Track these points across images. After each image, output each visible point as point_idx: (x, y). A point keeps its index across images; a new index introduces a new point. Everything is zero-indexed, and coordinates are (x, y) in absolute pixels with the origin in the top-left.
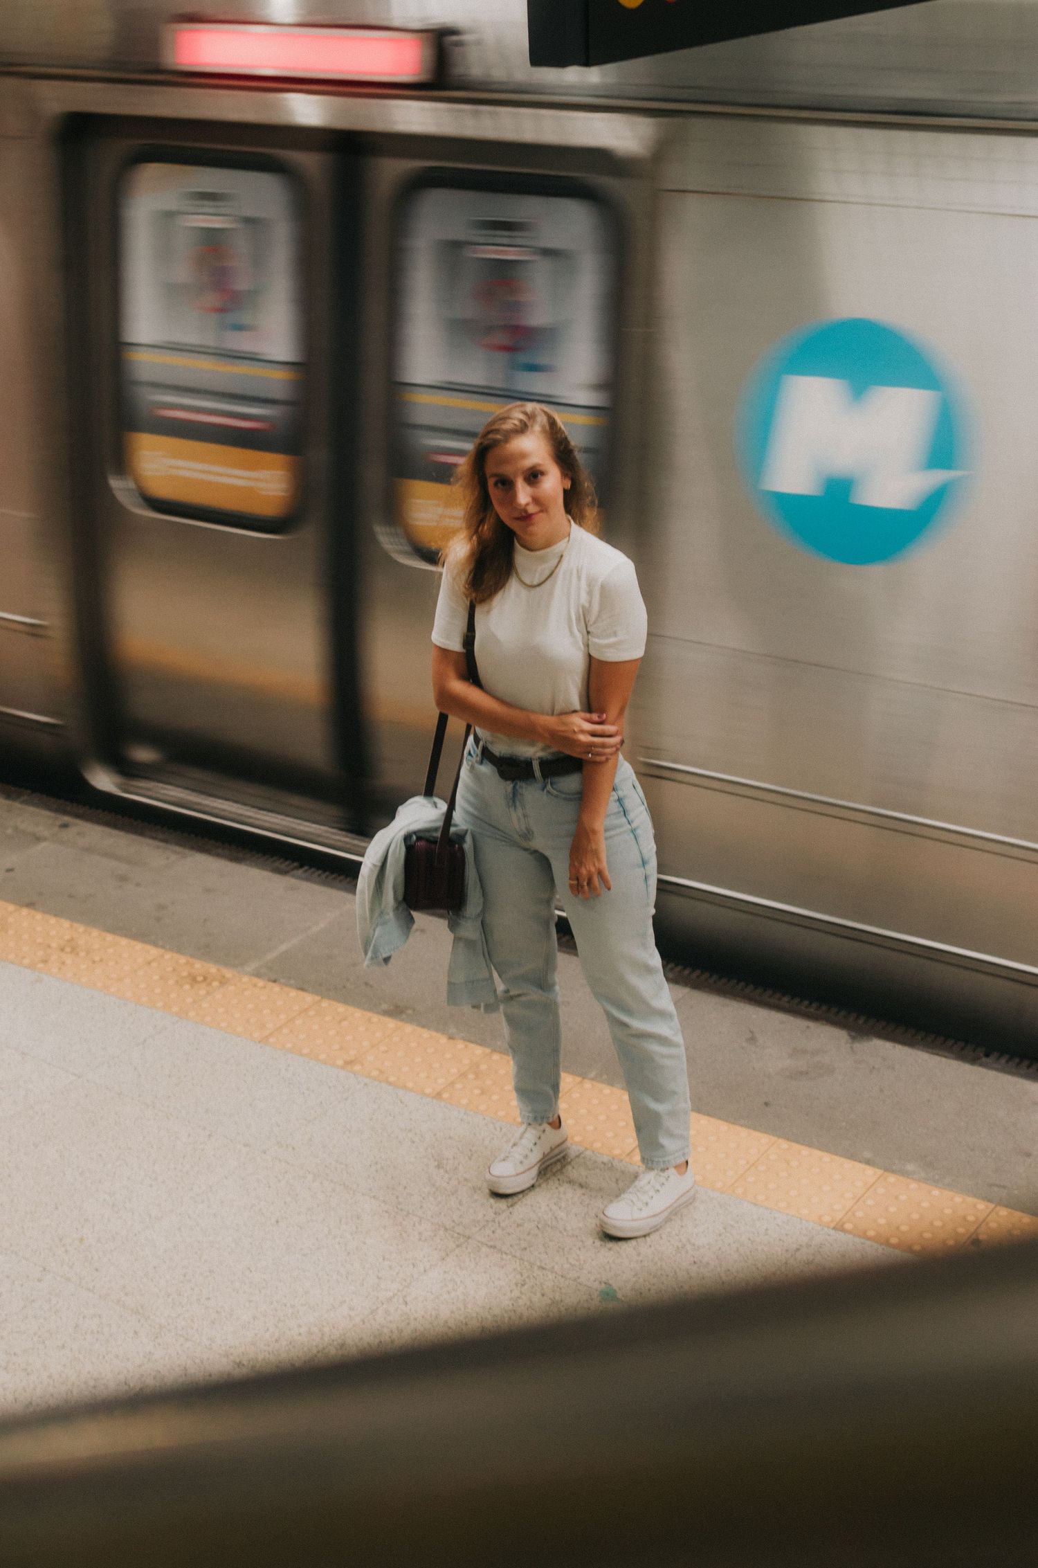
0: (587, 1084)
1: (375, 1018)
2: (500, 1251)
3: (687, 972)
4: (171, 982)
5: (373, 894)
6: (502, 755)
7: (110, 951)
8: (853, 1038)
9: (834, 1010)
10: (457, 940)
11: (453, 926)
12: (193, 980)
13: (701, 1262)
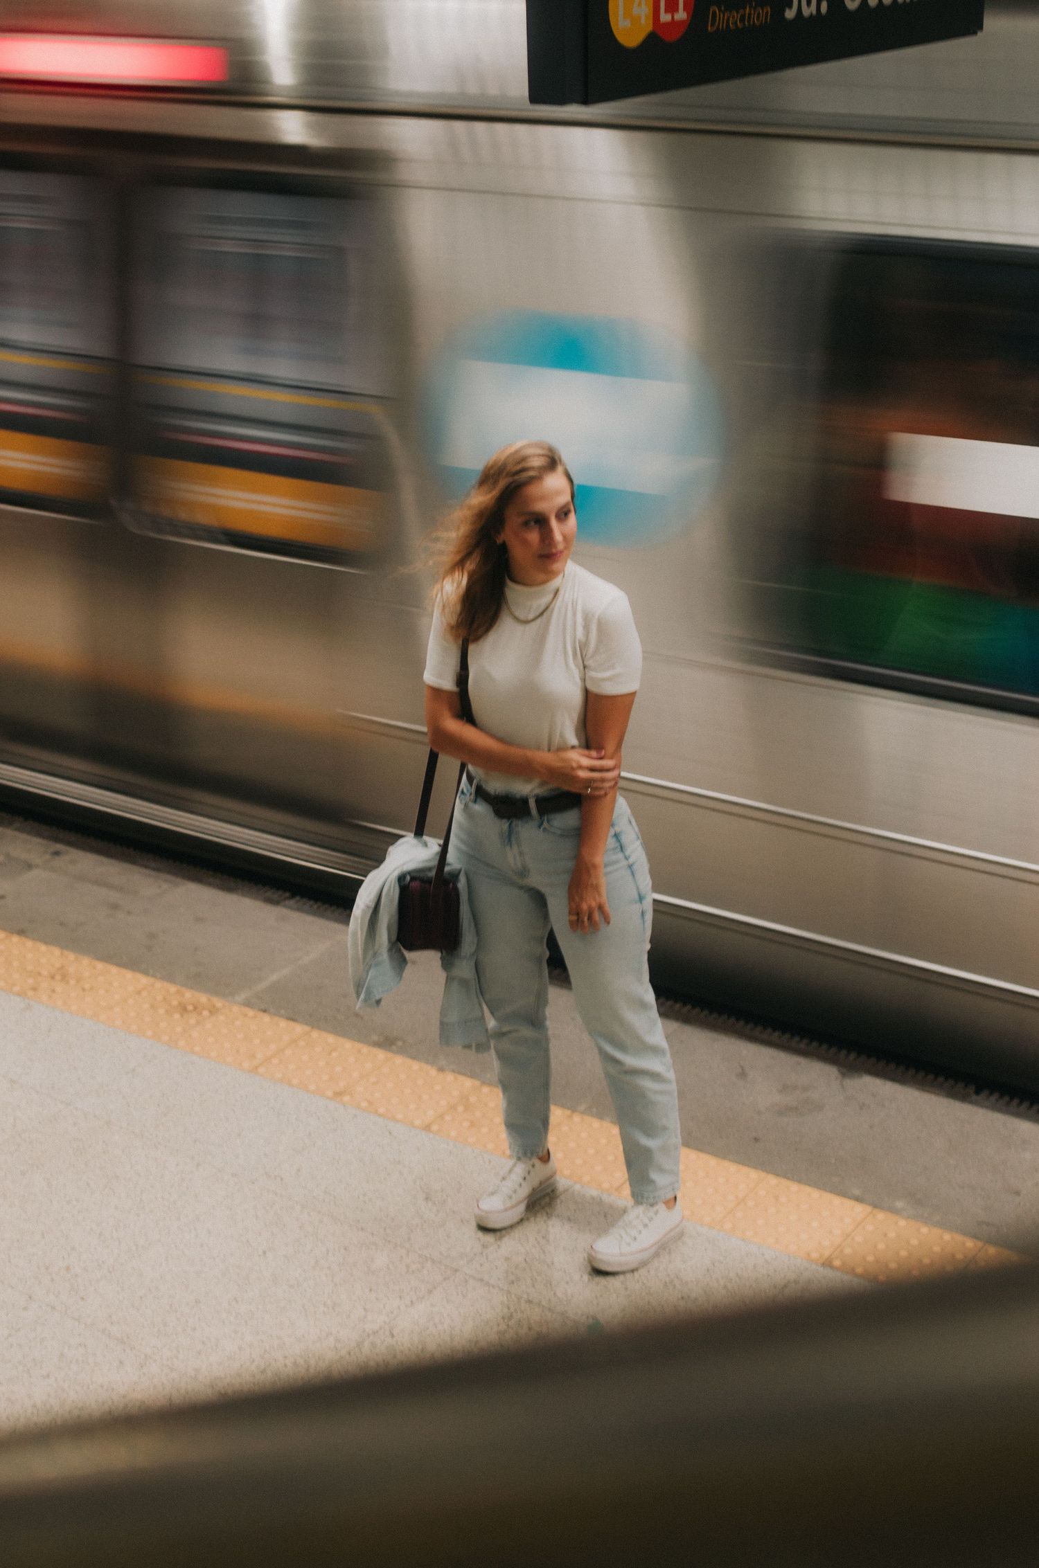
0: (577, 1118)
1: (365, 1049)
2: (488, 1284)
3: (678, 1006)
4: (161, 1011)
5: (366, 936)
6: (497, 793)
7: (101, 979)
8: (843, 1075)
9: (824, 1047)
10: (449, 980)
11: (447, 965)
12: (183, 1009)
13: (689, 1297)
